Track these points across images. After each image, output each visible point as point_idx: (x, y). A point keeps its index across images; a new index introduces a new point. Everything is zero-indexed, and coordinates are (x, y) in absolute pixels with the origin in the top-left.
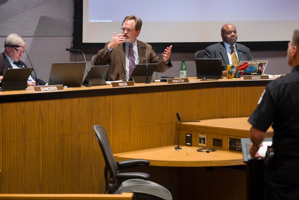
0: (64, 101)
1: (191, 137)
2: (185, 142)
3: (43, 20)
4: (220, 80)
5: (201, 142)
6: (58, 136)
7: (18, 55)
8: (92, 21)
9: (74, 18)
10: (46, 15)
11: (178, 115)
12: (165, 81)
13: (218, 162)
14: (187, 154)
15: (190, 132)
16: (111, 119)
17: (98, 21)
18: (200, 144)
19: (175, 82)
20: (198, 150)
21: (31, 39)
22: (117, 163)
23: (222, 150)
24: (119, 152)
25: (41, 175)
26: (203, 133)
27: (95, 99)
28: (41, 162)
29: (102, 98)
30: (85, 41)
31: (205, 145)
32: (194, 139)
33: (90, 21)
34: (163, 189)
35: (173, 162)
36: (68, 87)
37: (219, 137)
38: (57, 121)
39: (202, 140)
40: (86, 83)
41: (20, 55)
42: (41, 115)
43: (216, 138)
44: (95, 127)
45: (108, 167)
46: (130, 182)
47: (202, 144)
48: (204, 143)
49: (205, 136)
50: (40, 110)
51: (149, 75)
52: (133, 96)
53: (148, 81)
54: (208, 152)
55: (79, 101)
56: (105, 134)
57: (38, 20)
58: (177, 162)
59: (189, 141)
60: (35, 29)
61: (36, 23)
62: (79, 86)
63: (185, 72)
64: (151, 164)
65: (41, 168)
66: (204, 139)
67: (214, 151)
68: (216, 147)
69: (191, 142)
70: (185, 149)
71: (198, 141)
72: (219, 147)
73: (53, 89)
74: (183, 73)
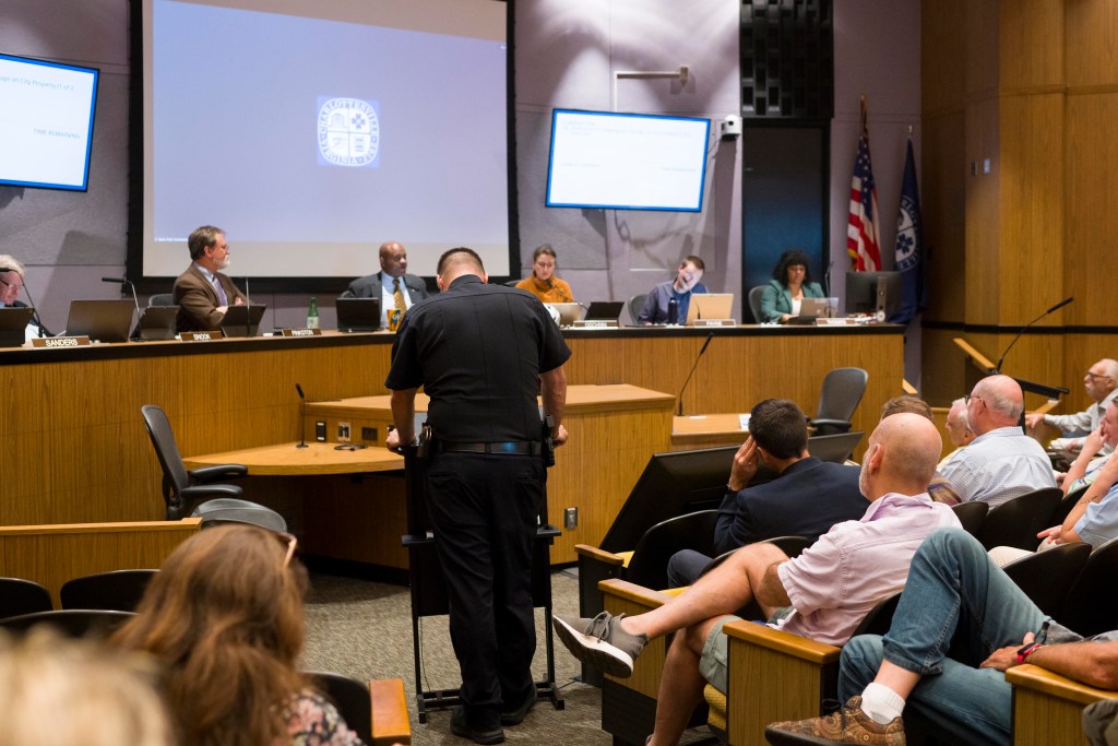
0: (91, 365)
1: (325, 427)
2: (315, 435)
3: (73, 239)
4: (375, 333)
5: (341, 435)
6: (79, 427)
7: (10, 292)
8: (160, 240)
9: (128, 233)
10: (78, 228)
11: (299, 388)
12: (280, 334)
13: (369, 464)
14: (316, 455)
15: (322, 419)
16: (181, 397)
17: (171, 240)
18: (340, 439)
19: (297, 334)
20: (336, 448)
21: (51, 269)
22: (189, 472)
23: (377, 446)
24: (195, 454)
25: (48, 496)
26: (345, 419)
27: (149, 361)
28: (48, 472)
29: (163, 361)
30: (146, 273)
31: (349, 439)
32: (329, 430)
33: (156, 239)
34: (272, 515)
35: (289, 467)
36: (102, 341)
37: (372, 425)
38: (77, 399)
39: (343, 431)
40: (136, 336)
41: (14, 292)
42: (45, 388)
43: (367, 426)
44: (143, 409)
45: (168, 481)
46: (212, 504)
47: (344, 438)
48: (347, 436)
49: (348, 425)
50: (45, 380)
51: (252, 324)
52: (222, 358)
53: (248, 335)
54: (352, 450)
55: (119, 364)
56: (165, 421)
57: (63, 237)
58: (296, 467)
59: (322, 434)
60: (57, 253)
61: (60, 243)
62: (125, 341)
63: (315, 319)
64: (250, 472)
65: (48, 484)
66: (347, 429)
67: (363, 447)
68: (368, 442)
69: (325, 436)
70: (313, 447)
71: (337, 433)
72: (373, 442)
73: (71, 343)
74: (312, 322)
